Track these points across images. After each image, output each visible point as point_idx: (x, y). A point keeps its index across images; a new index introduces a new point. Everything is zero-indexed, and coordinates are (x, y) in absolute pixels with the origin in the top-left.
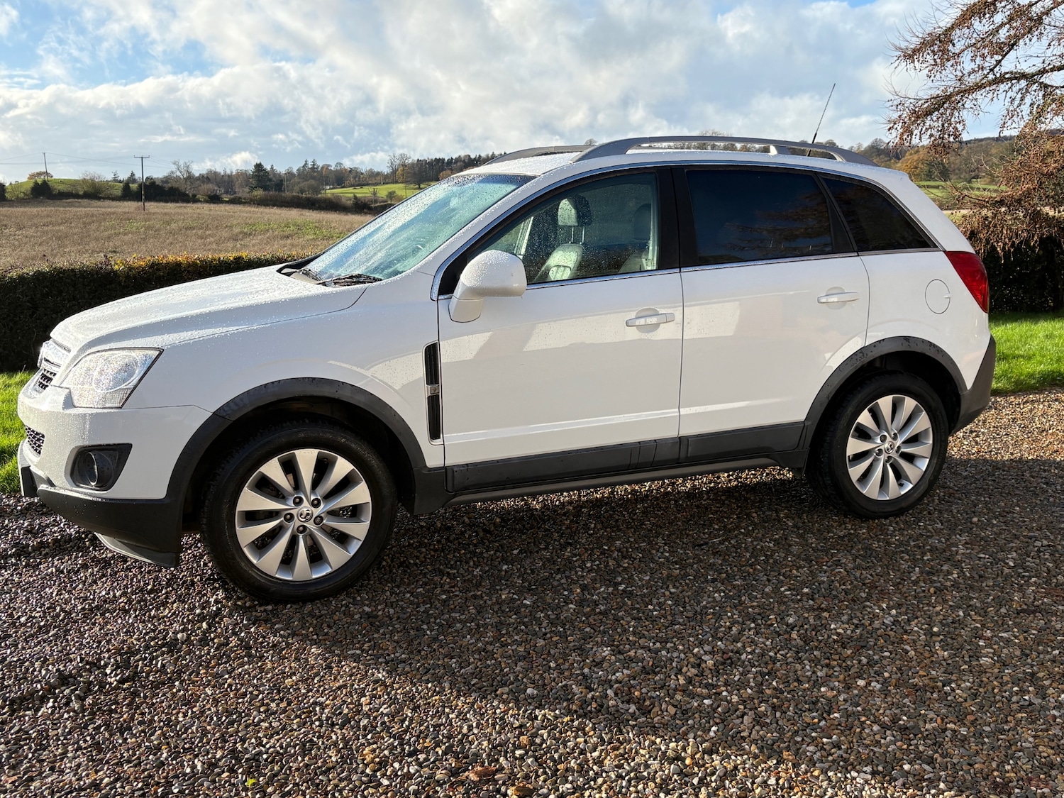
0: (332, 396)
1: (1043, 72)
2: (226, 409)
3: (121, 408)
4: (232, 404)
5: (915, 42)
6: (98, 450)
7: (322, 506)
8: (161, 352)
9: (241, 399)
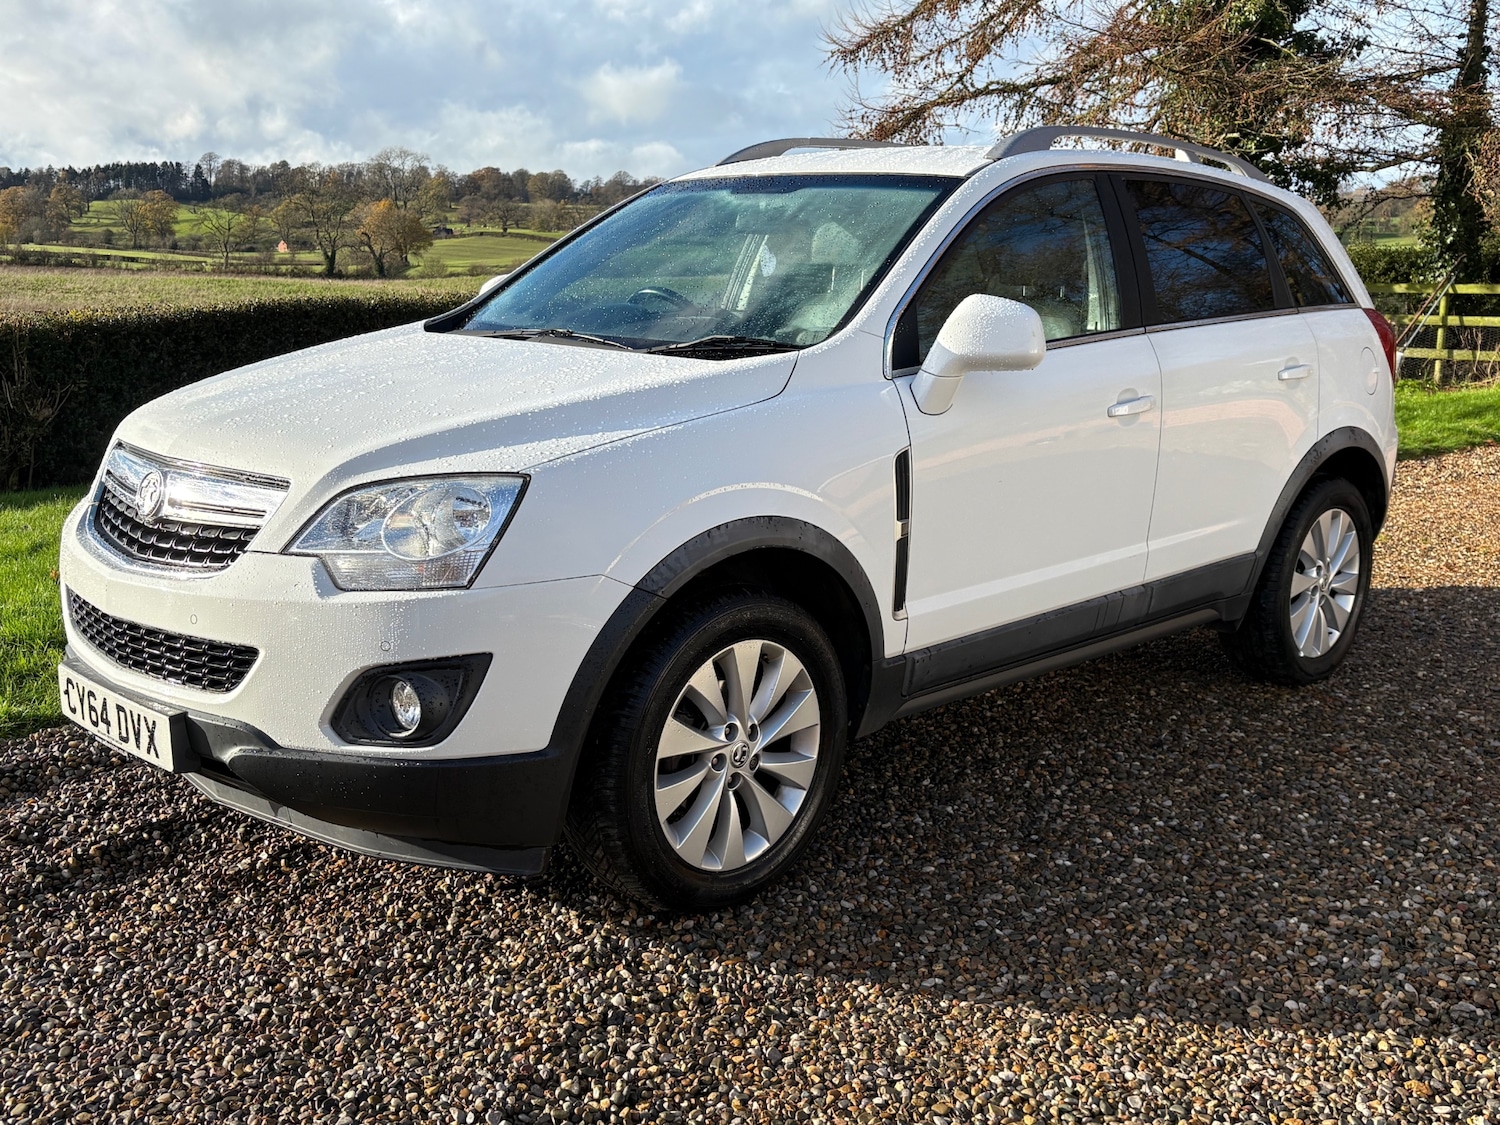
0: (794, 547)
1: (1035, 85)
2: (655, 577)
3: (466, 588)
4: (663, 569)
5: (864, 33)
6: (414, 670)
7: (760, 737)
8: (526, 479)
9: (677, 560)
